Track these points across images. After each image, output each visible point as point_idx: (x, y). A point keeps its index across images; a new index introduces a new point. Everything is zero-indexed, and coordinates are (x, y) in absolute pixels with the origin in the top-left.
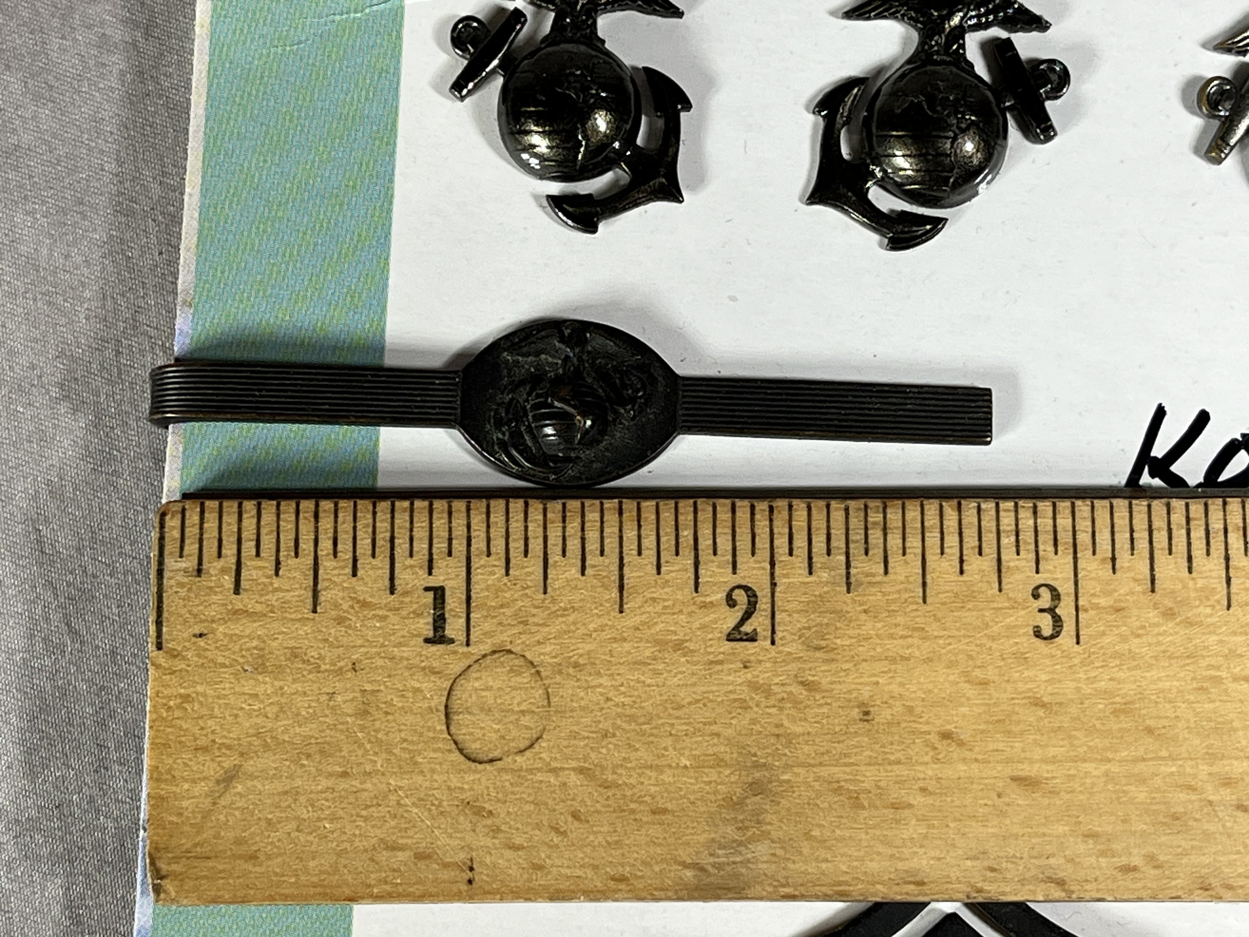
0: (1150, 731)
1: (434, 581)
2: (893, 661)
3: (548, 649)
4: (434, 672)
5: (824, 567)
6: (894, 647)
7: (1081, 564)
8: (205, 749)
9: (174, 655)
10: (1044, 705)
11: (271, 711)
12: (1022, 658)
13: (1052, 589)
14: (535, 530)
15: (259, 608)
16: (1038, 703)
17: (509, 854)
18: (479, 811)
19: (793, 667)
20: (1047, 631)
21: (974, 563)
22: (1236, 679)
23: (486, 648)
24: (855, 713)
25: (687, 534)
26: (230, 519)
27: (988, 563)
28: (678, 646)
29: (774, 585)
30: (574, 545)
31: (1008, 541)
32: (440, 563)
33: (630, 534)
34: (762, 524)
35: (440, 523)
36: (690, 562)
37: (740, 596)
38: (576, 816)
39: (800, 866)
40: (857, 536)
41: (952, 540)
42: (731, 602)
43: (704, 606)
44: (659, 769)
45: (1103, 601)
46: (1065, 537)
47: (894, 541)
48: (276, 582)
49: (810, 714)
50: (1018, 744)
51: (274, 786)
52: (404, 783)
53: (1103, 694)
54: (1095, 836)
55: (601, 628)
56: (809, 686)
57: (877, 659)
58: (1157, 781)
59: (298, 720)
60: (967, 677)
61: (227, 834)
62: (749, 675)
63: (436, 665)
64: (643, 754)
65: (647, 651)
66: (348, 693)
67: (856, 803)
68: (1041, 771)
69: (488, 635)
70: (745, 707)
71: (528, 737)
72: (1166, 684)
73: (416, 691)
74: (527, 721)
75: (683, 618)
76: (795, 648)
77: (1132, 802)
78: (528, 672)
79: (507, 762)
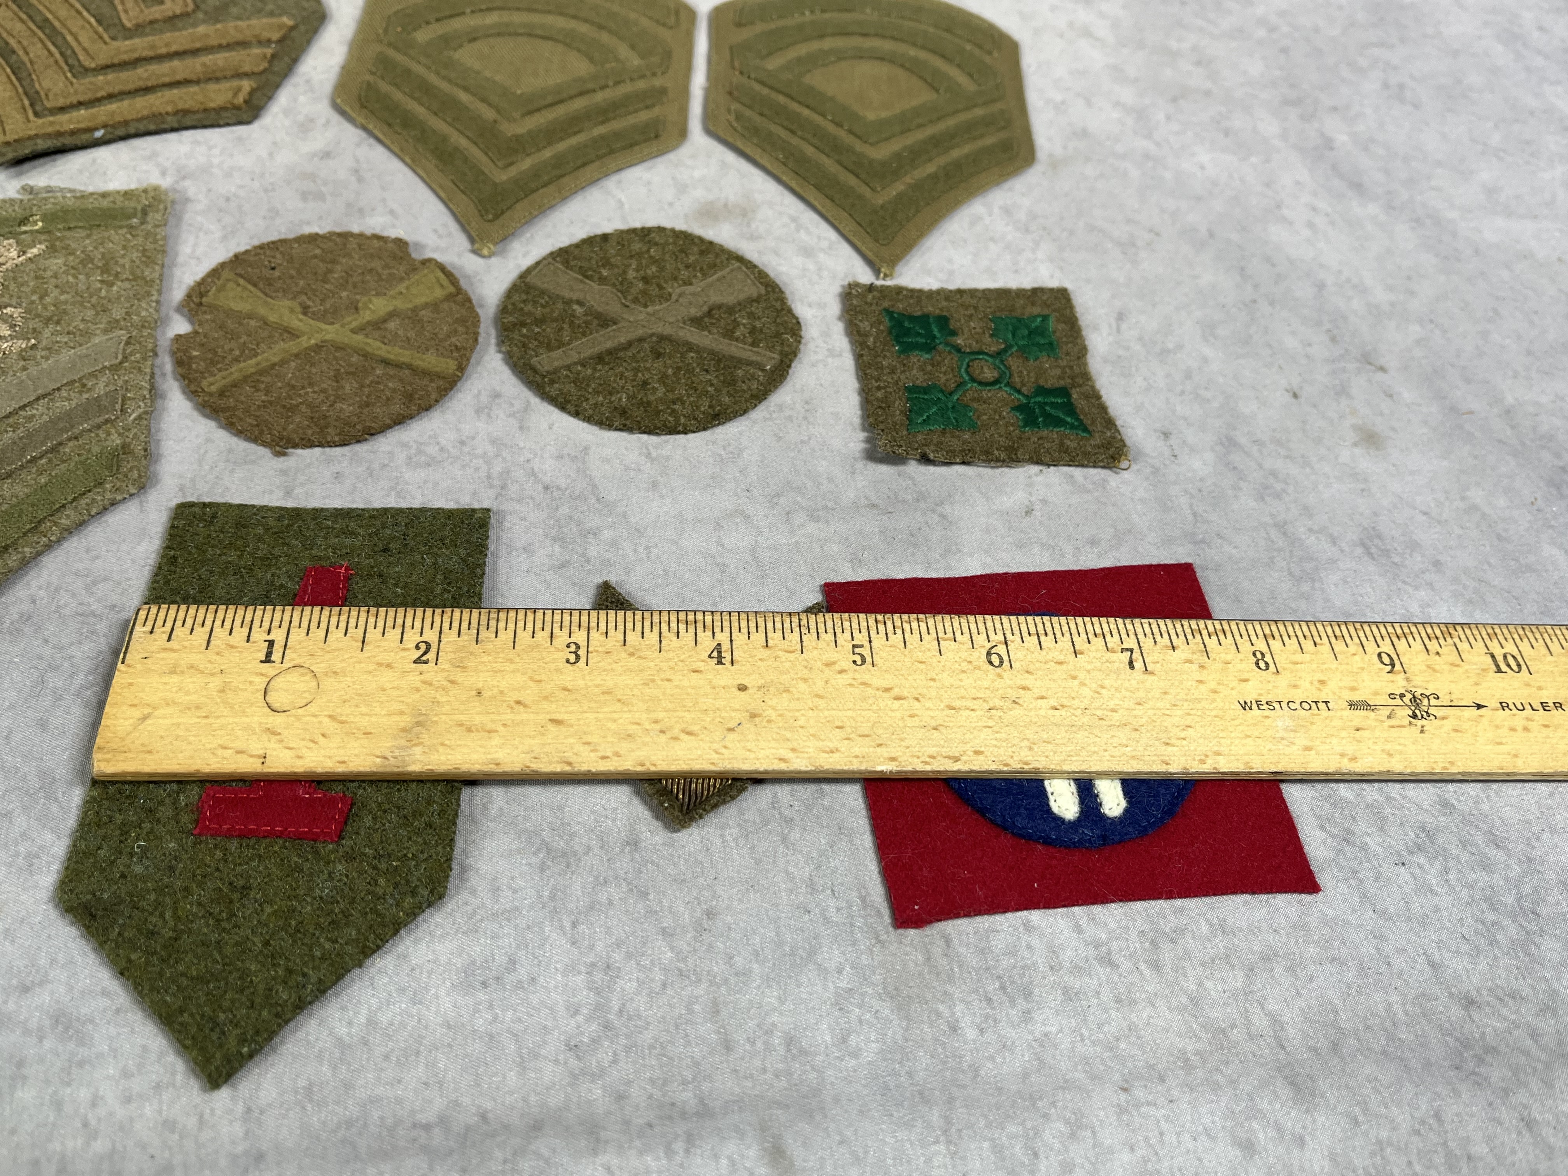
0: (619, 700)
1: (270, 638)
2: (496, 672)
3: (322, 666)
4: (262, 674)
5: (466, 635)
6: (496, 666)
7: (591, 635)
8: (135, 706)
9: (129, 666)
10: (568, 690)
11: (174, 690)
12: (558, 670)
13: (576, 644)
14: (324, 619)
15: (177, 647)
16: (565, 689)
17: (287, 751)
18: (275, 733)
19: (445, 674)
20: (572, 660)
21: (539, 634)
22: (662, 680)
23: (291, 664)
24: (474, 693)
25: (400, 621)
26: (172, 612)
27: (546, 634)
28: (389, 666)
29: (440, 641)
30: (343, 625)
31: (557, 626)
32: (273, 631)
33: (372, 620)
34: (437, 619)
35: (278, 615)
36: (400, 631)
37: (423, 646)
38: (323, 735)
39: (436, 757)
40: (484, 622)
41: (530, 625)
42: (417, 647)
44: (369, 715)
45: (600, 649)
46: (584, 624)
48: (190, 637)
49: (451, 693)
50: (554, 706)
51: (168, 722)
52: (236, 720)
53: (597, 686)
54: (589, 743)
55: (351, 657)
56: (452, 682)
57: (488, 671)
58: (621, 721)
59: (188, 693)
60: (531, 679)
61: (138, 742)
62: (422, 677)
63: (264, 671)
64: (364, 709)
65: (372, 667)
66: (216, 682)
67: (469, 730)
68: (565, 717)
69: (292, 660)
70: (418, 690)
71: (305, 702)
72: (629, 682)
73: (251, 682)
74: (305, 695)
75: (393, 654)
76: (447, 666)
77: (608, 730)
78: (311, 675)
79: (293, 712)
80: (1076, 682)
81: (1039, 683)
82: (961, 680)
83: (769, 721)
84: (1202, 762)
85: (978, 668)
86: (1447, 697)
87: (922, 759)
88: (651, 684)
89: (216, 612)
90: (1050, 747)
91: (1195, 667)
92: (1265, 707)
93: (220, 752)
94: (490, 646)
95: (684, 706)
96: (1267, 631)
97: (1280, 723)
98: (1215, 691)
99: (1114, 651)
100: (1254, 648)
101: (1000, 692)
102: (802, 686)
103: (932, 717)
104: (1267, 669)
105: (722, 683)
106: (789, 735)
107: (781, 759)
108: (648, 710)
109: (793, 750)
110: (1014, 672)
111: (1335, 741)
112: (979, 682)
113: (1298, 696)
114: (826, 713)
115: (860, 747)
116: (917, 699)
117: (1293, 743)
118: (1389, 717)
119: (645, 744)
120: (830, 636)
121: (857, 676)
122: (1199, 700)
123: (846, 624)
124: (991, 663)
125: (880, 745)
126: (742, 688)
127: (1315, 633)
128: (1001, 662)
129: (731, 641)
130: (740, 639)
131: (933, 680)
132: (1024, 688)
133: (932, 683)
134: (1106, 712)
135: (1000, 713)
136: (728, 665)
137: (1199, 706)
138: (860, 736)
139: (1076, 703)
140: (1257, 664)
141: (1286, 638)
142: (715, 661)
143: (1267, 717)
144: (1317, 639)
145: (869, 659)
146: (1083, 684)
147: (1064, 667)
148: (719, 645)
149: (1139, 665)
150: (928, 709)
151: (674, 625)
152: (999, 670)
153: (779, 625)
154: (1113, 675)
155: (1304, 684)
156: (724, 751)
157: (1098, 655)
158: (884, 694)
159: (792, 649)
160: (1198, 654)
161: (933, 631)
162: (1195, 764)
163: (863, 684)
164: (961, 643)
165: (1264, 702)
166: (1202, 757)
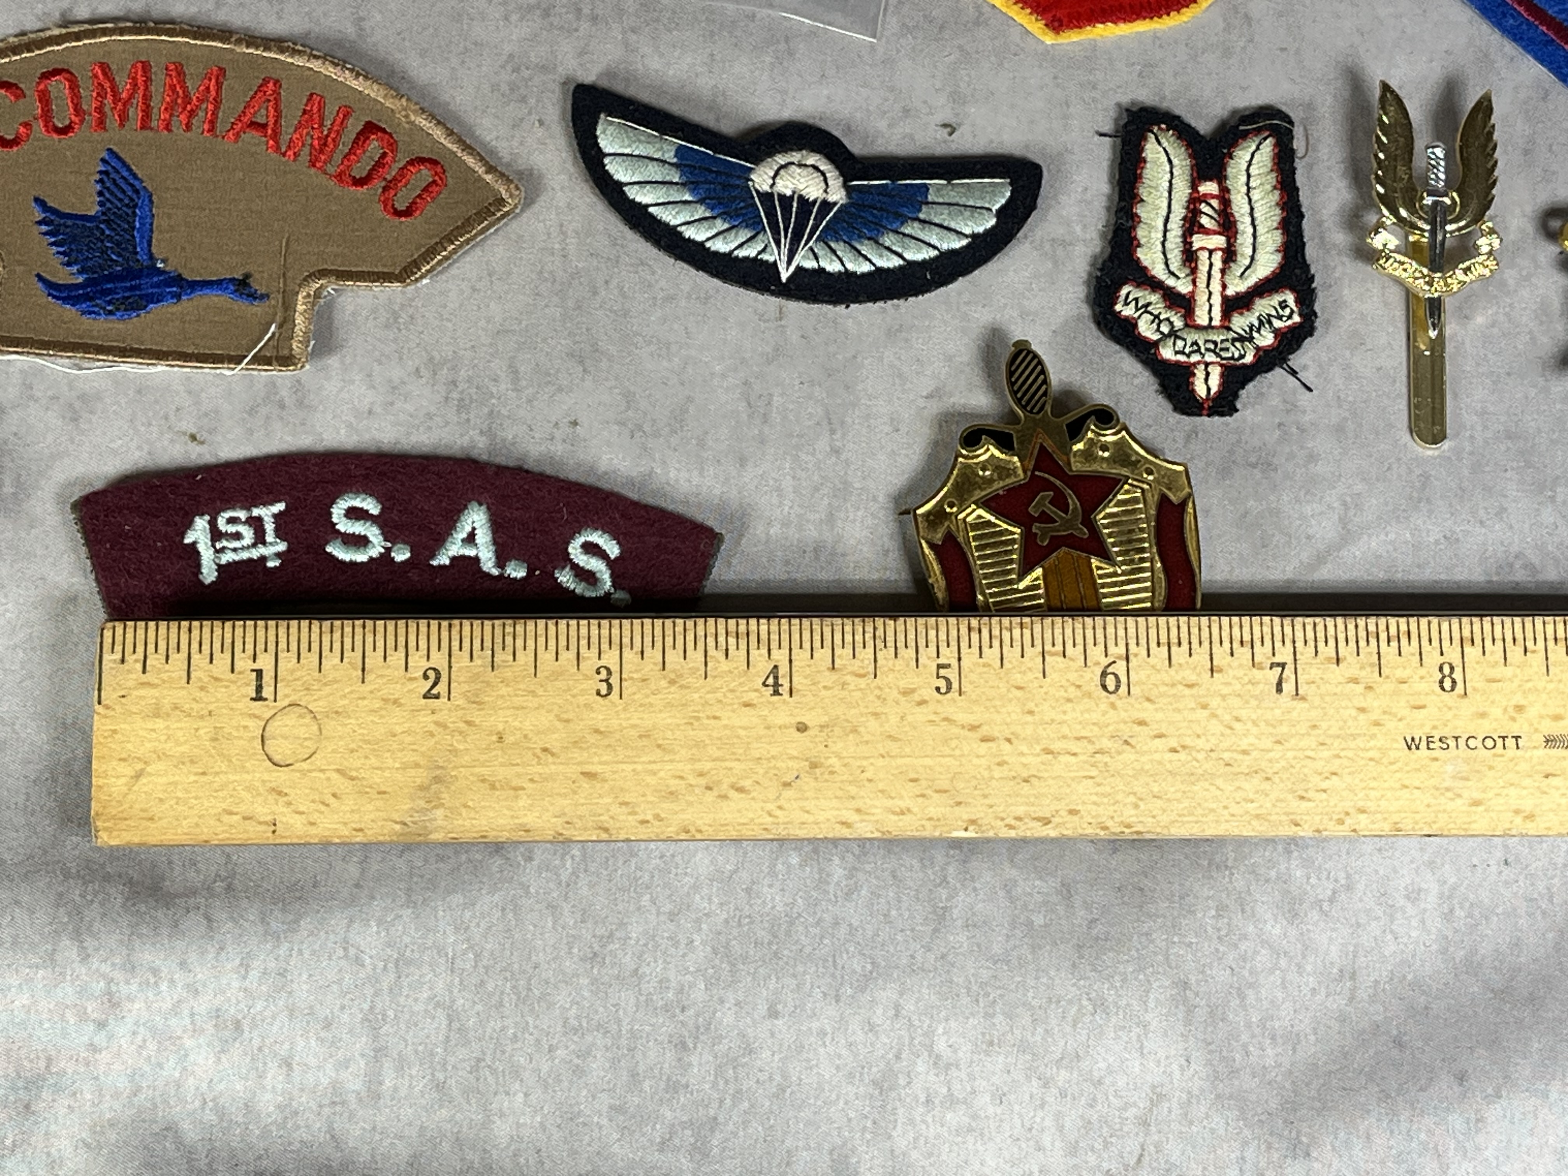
0: (659, 746)
1: (256, 666)
2: (517, 708)
3: (321, 703)
4: (256, 717)
5: (479, 657)
6: (517, 701)
7: (625, 655)
8: (124, 760)
9: (107, 707)
11: (163, 738)
12: (588, 706)
13: (608, 669)
14: (315, 637)
15: (156, 681)
16: (597, 731)
17: (297, 816)
18: (280, 793)
19: (460, 713)
20: (604, 692)
21: (564, 655)
22: (708, 718)
23: (286, 702)
24: (495, 738)
25: (401, 640)
26: (141, 632)
27: (572, 654)
28: (395, 702)
29: (450, 667)
30: (337, 646)
31: (584, 642)
32: (261, 656)
33: (369, 639)
34: (445, 634)
35: (261, 633)
36: (403, 655)
37: (431, 674)
38: (334, 795)
39: (460, 822)
40: (498, 640)
41: (551, 642)
42: (426, 677)
43: (411, 679)
44: (382, 769)
45: (635, 676)
46: (616, 639)
47: (520, 642)
48: (167, 666)
49: (468, 739)
50: (585, 754)
51: (164, 780)
52: (237, 778)
53: (634, 726)
54: (626, 804)
55: (351, 692)
56: (469, 723)
57: (508, 708)
58: (662, 774)
59: (178, 743)
60: (558, 718)
61: (137, 806)
62: (435, 717)
63: (257, 713)
64: (373, 761)
65: (377, 704)
66: (206, 728)
67: (493, 787)
68: (598, 769)
69: (286, 696)
70: (432, 735)
71: (308, 752)
72: (669, 721)
73: (245, 727)
74: (308, 743)
75: (399, 686)
76: (461, 702)
77: (648, 785)
78: (309, 716)
79: (297, 766)
80: (1206, 713)
81: (1160, 716)
82: (1065, 713)
83: (832, 773)
84: (1341, 822)
85: (1089, 695)
87: (1007, 821)
88: (696, 724)
89: (190, 630)
90: (1159, 803)
91: (1359, 688)
92: (1438, 744)
93: (226, 818)
94: (508, 674)
95: (733, 754)
96: (1466, 633)
97: (1449, 768)
98: (1377, 724)
99: (1262, 668)
100: (1442, 660)
101: (1111, 728)
102: (873, 724)
103: (1025, 765)
104: (1453, 690)
105: (779, 722)
106: (853, 790)
107: (843, 823)
108: (693, 760)
109: (858, 811)
110: (1131, 700)
111: (1512, 791)
112: (1086, 716)
113: (1484, 728)
114: (899, 761)
115: (937, 807)
116: (1009, 740)
117: (1459, 796)
119: (690, 804)
120: (911, 652)
121: (940, 709)
122: (1354, 737)
123: (932, 633)
124: (1104, 687)
125: (959, 804)
126: (802, 728)
127: (1529, 635)
128: (1118, 687)
129: (791, 661)
130: (801, 656)
131: (1031, 712)
132: (1142, 723)
133: (1029, 718)
134: (1235, 755)
135: (1106, 758)
136: (786, 696)
137: (1352, 745)
138: (937, 791)
139: (1200, 743)
140: (1441, 682)
141: (1489, 642)
142: (771, 690)
143: (1436, 759)
144: (1530, 644)
145: (955, 685)
146: (1214, 715)
147: (1194, 691)
148: (776, 667)
149: (1288, 687)
150: (1022, 754)
151: (722, 639)
152: (1113, 697)
153: (848, 638)
154: (1254, 703)
155: (1496, 712)
156: (778, 813)
157: (1240, 673)
158: (970, 734)
159: (862, 672)
160: (1368, 669)
161: (1038, 642)
162: (1331, 825)
163: (946, 719)
164: (1072, 659)
165: (1436, 739)
166: (1342, 816)
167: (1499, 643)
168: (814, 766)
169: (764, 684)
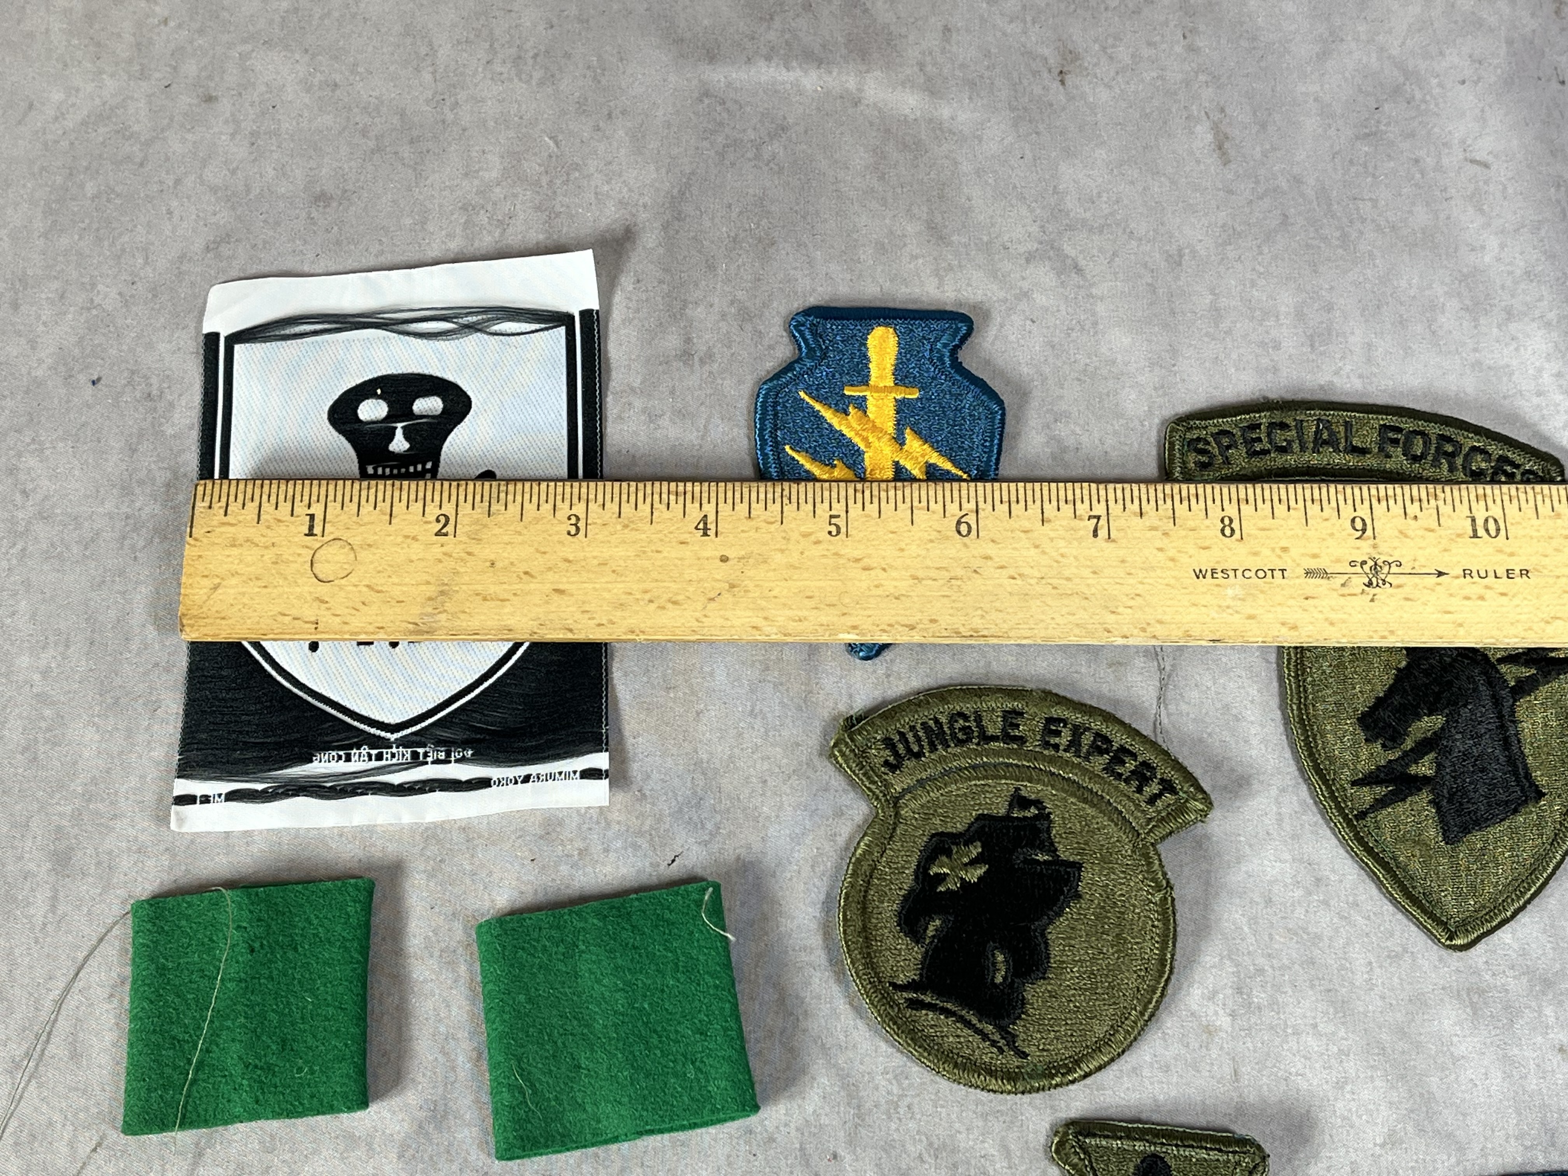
0: (614, 571)
1: (310, 512)
2: (506, 544)
3: (357, 538)
4: (307, 547)
5: (479, 507)
6: (506, 538)
7: (590, 507)
8: (206, 576)
9: (196, 540)
11: (236, 562)
12: (560, 542)
13: (577, 516)
14: (356, 492)
15: (234, 522)
16: (567, 561)
17: (333, 618)
18: (322, 601)
19: (463, 546)
20: (573, 532)
21: (544, 506)
22: (652, 552)
23: (332, 537)
24: (488, 564)
25: (421, 495)
26: (226, 487)
27: (550, 506)
28: (415, 538)
29: (457, 514)
30: (372, 498)
31: (559, 498)
32: (313, 506)
33: (397, 494)
34: (454, 493)
35: (315, 489)
36: (422, 504)
37: (442, 519)
38: (364, 603)
39: (458, 623)
40: (494, 495)
41: (535, 496)
42: (438, 521)
43: (426, 522)
44: (401, 585)
45: (599, 521)
46: (584, 496)
47: (510, 497)
48: (243, 512)
49: (468, 564)
50: (557, 576)
51: (235, 591)
52: (290, 590)
53: (595, 558)
54: (586, 612)
55: (381, 531)
56: (469, 554)
57: (499, 543)
58: (615, 591)
59: (248, 565)
60: (537, 551)
61: (214, 609)
62: (444, 549)
63: (309, 544)
64: (395, 579)
66: (269, 555)
67: (485, 599)
68: (566, 587)
69: (331, 533)
70: (440, 561)
71: (346, 573)
72: (623, 553)
73: (299, 555)
74: (346, 566)
75: (417, 527)
76: (464, 539)
77: (604, 599)
78: (348, 547)
79: (336, 582)
80: (1036, 550)
81: (1002, 553)
82: (928, 550)
83: (746, 591)
84: (1143, 630)
85: (946, 538)
86: (1410, 565)
87: (880, 628)
88: (643, 556)
89: (262, 486)
90: (1000, 615)
91: (1159, 534)
92: (1220, 575)
93: (280, 618)
94: (501, 518)
95: (671, 577)
96: (1242, 495)
97: (1230, 592)
98: (1172, 560)
99: (1081, 519)
100: (1224, 514)
101: (963, 561)
102: (778, 558)
103: (896, 587)
104: (1232, 536)
105: (706, 554)
106: (763, 603)
107: (753, 627)
108: (639, 581)
109: (766, 618)
110: (979, 541)
111: (1279, 609)
112: (944, 552)
113: (1257, 563)
114: (799, 583)
115: (826, 616)
116: (884, 570)
117: (1237, 612)
118: (1343, 585)
119: (637, 612)
120: (810, 506)
121: (831, 547)
122: (1154, 569)
123: (826, 494)
124: (959, 532)
125: (844, 614)
126: (724, 559)
127: (1292, 497)
128: (969, 532)
129: (717, 512)
130: (725, 509)
131: (902, 550)
132: (987, 558)
133: (901, 554)
134: (1061, 581)
135: (959, 582)
136: (712, 536)
137: (1153, 574)
138: (827, 605)
139: (1033, 572)
140: (1223, 531)
141: (1260, 501)
142: (701, 532)
143: (1219, 585)
144: (1292, 503)
145: (843, 530)
146: (1044, 553)
147: (1029, 535)
148: (706, 516)
149: (1103, 533)
150: (893, 579)
151: (664, 496)
152: (965, 540)
153: (762, 496)
154: (1075, 543)
155: (1266, 552)
156: (704, 620)
157: (1064, 523)
158: (854, 565)
159: (773, 520)
160: (1165, 520)
161: (908, 500)
162: (1136, 632)
163: (836, 554)
164: (934, 512)
165: (1219, 571)
166: (1144, 626)
167: (1268, 503)
168: (732, 586)
169: (696, 528)
